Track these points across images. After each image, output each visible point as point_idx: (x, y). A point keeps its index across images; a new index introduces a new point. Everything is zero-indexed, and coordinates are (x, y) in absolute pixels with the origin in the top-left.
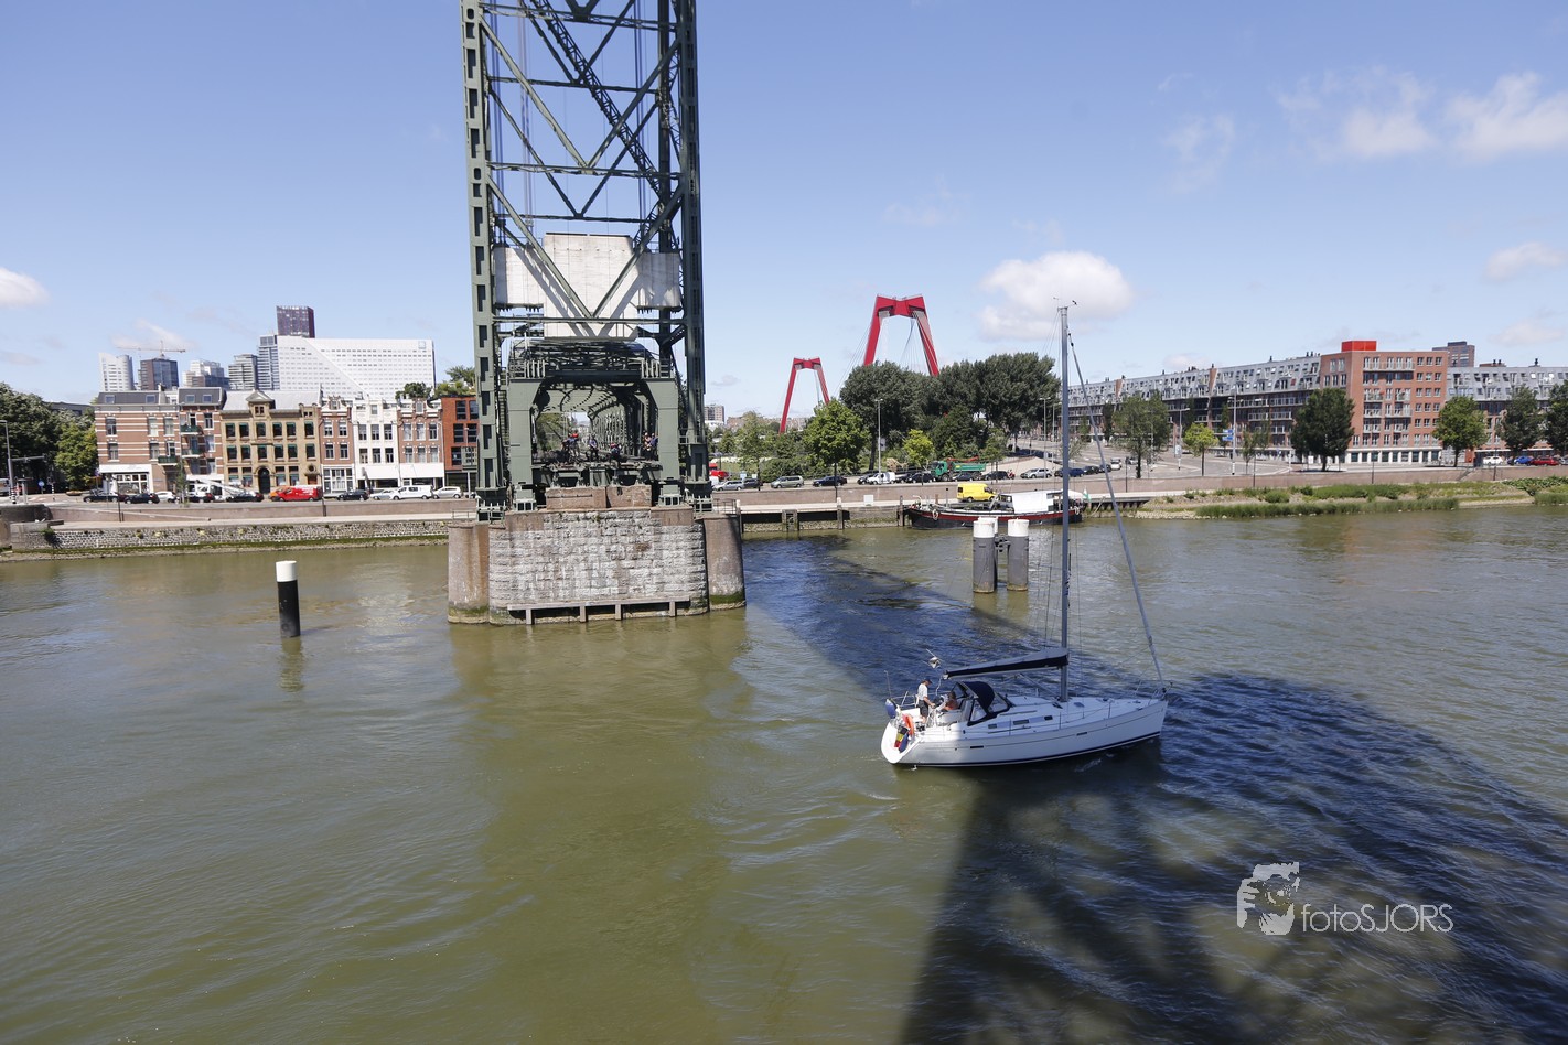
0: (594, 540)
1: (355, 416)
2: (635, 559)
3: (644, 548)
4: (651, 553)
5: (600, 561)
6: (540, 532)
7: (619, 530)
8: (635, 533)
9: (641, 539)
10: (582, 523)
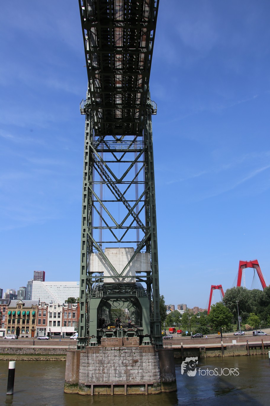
0: (117, 358)
1: (49, 309)
2: (132, 366)
3: (136, 362)
4: (139, 364)
5: (119, 367)
6: (98, 354)
7: (127, 354)
8: (133, 356)
9: (135, 358)
10: (113, 351)
